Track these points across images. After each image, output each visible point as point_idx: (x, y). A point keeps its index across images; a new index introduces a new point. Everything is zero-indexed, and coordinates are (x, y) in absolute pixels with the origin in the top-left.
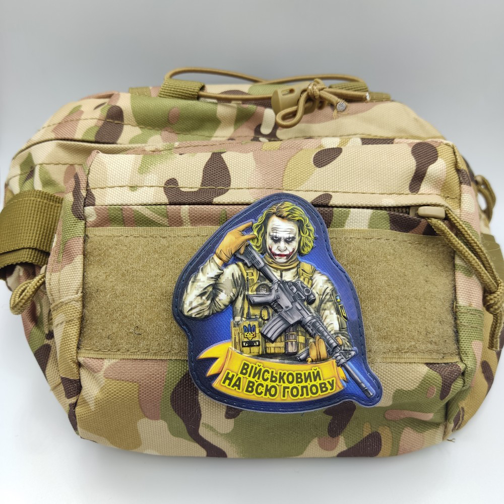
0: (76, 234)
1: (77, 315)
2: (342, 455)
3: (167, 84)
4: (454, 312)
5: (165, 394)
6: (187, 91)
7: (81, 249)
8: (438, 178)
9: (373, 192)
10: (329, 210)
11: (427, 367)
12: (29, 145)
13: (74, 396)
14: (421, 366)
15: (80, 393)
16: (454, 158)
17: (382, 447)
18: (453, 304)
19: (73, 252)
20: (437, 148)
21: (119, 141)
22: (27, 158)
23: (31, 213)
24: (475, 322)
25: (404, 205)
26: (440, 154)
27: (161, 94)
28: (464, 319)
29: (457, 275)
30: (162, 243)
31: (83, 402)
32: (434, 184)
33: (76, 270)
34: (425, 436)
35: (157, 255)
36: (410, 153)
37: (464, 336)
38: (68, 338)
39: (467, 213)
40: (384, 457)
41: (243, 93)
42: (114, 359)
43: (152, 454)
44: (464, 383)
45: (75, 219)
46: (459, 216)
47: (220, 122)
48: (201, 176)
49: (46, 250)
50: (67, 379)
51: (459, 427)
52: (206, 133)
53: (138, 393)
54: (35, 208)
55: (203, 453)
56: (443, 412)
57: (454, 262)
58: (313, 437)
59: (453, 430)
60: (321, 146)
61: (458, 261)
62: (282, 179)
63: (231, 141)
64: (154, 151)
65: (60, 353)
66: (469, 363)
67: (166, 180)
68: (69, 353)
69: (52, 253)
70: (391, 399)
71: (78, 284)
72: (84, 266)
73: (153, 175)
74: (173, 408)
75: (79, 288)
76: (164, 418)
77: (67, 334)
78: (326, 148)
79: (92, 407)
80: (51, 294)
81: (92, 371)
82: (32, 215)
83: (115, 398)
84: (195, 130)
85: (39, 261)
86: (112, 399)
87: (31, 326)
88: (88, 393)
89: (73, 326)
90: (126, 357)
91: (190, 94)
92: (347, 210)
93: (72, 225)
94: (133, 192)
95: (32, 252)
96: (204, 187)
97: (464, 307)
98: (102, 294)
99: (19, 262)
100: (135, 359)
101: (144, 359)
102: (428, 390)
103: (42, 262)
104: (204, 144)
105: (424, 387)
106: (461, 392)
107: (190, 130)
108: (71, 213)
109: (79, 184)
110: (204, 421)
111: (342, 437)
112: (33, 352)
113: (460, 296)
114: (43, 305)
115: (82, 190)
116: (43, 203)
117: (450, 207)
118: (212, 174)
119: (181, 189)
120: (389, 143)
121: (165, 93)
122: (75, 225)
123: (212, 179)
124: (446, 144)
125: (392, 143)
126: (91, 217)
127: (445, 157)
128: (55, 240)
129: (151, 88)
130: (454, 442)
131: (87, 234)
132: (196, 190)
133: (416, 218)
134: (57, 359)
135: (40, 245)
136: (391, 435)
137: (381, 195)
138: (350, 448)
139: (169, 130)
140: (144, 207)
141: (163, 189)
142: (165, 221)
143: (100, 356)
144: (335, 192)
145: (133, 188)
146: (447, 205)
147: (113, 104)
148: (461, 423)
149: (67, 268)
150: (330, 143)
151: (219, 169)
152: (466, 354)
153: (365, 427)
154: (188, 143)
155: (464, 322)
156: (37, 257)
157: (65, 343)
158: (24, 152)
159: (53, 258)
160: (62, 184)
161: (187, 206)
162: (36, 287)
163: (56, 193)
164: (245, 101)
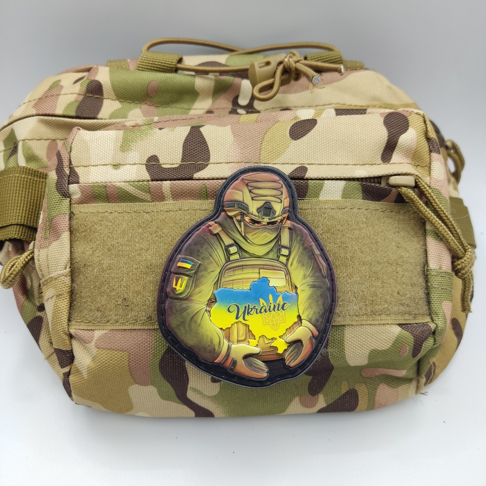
0: (62, 211)
1: (67, 289)
2: (322, 411)
3: (145, 56)
4: (426, 274)
5: (154, 361)
6: (165, 63)
7: (67, 225)
8: (409, 147)
9: (347, 163)
10: (304, 182)
11: (399, 328)
12: (10, 121)
13: (67, 366)
14: (394, 326)
15: (72, 363)
16: (425, 127)
17: (359, 403)
18: (424, 267)
19: (60, 228)
20: (408, 117)
21: (99, 116)
22: (10, 134)
23: (16, 190)
24: (445, 284)
25: (376, 176)
26: (410, 124)
27: (139, 67)
28: (435, 282)
29: (428, 240)
30: (145, 218)
31: (76, 371)
32: (405, 154)
33: (64, 246)
34: (399, 390)
35: (141, 230)
36: (383, 123)
37: (435, 298)
38: (59, 312)
39: (436, 180)
40: (361, 411)
41: (220, 64)
42: (104, 330)
43: (144, 415)
44: (435, 341)
45: (59, 196)
46: (428, 183)
47: (199, 94)
48: (181, 152)
49: (33, 226)
50: (60, 350)
51: (431, 381)
52: (185, 106)
53: (128, 361)
54: (20, 184)
55: (192, 414)
56: (415, 369)
57: (425, 227)
58: (295, 396)
59: (425, 384)
60: (296, 118)
61: (428, 227)
62: (260, 152)
63: (209, 115)
64: (134, 126)
65: (52, 326)
66: (439, 323)
67: (147, 158)
68: (60, 326)
69: (39, 230)
70: (367, 358)
71: (66, 259)
72: (71, 242)
73: (134, 152)
74: (162, 375)
75: (68, 263)
76: (153, 384)
77: (58, 307)
78: (302, 119)
79: (85, 376)
80: (40, 270)
81: (83, 342)
82: (18, 191)
83: (107, 366)
84: (174, 102)
85: (27, 237)
86: (104, 368)
87: (22, 298)
88: (80, 363)
89: (63, 300)
90: (115, 328)
91: (168, 67)
92: (321, 182)
93: (57, 202)
94: (116, 170)
95: (20, 229)
96: (184, 163)
97: (434, 270)
98: (90, 269)
99: (8, 239)
100: (124, 329)
101: (133, 329)
102: (401, 349)
103: (30, 238)
104: (183, 118)
105: (397, 347)
106: (432, 349)
107: (169, 103)
108: (56, 190)
109: (62, 162)
110: (192, 386)
111: (322, 395)
112: (26, 324)
113: (431, 260)
114: (34, 279)
115: (66, 168)
116: (27, 179)
117: (420, 176)
118: (192, 149)
119: (162, 166)
120: (361, 114)
121: (144, 66)
122: (60, 202)
123: (192, 155)
124: (417, 114)
125: (365, 113)
126: (76, 194)
127: (415, 126)
128: (41, 216)
129: (129, 60)
130: (426, 395)
131: (72, 211)
132: (176, 166)
133: (387, 187)
134: (49, 330)
135: (27, 221)
136: (367, 391)
137: (354, 166)
138: (330, 405)
139: (149, 104)
140: (127, 184)
141: (145, 167)
142: (148, 197)
143: (90, 328)
144: (310, 164)
145: (116, 166)
146: (417, 174)
147: (92, 78)
148: (433, 377)
149: (55, 244)
150: (305, 114)
151: (198, 144)
152: (437, 314)
153: (343, 385)
154: (167, 117)
155: (435, 285)
156: (25, 233)
157: (56, 316)
158: (6, 128)
159: (40, 235)
160: (45, 159)
161: (168, 182)
162: (24, 262)
163: (39, 168)
164: (222, 73)
